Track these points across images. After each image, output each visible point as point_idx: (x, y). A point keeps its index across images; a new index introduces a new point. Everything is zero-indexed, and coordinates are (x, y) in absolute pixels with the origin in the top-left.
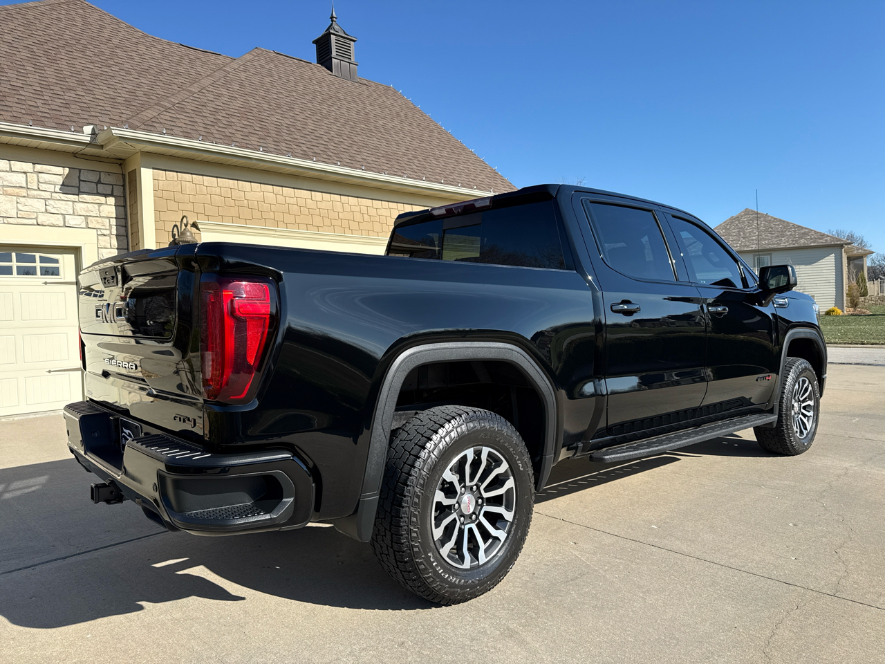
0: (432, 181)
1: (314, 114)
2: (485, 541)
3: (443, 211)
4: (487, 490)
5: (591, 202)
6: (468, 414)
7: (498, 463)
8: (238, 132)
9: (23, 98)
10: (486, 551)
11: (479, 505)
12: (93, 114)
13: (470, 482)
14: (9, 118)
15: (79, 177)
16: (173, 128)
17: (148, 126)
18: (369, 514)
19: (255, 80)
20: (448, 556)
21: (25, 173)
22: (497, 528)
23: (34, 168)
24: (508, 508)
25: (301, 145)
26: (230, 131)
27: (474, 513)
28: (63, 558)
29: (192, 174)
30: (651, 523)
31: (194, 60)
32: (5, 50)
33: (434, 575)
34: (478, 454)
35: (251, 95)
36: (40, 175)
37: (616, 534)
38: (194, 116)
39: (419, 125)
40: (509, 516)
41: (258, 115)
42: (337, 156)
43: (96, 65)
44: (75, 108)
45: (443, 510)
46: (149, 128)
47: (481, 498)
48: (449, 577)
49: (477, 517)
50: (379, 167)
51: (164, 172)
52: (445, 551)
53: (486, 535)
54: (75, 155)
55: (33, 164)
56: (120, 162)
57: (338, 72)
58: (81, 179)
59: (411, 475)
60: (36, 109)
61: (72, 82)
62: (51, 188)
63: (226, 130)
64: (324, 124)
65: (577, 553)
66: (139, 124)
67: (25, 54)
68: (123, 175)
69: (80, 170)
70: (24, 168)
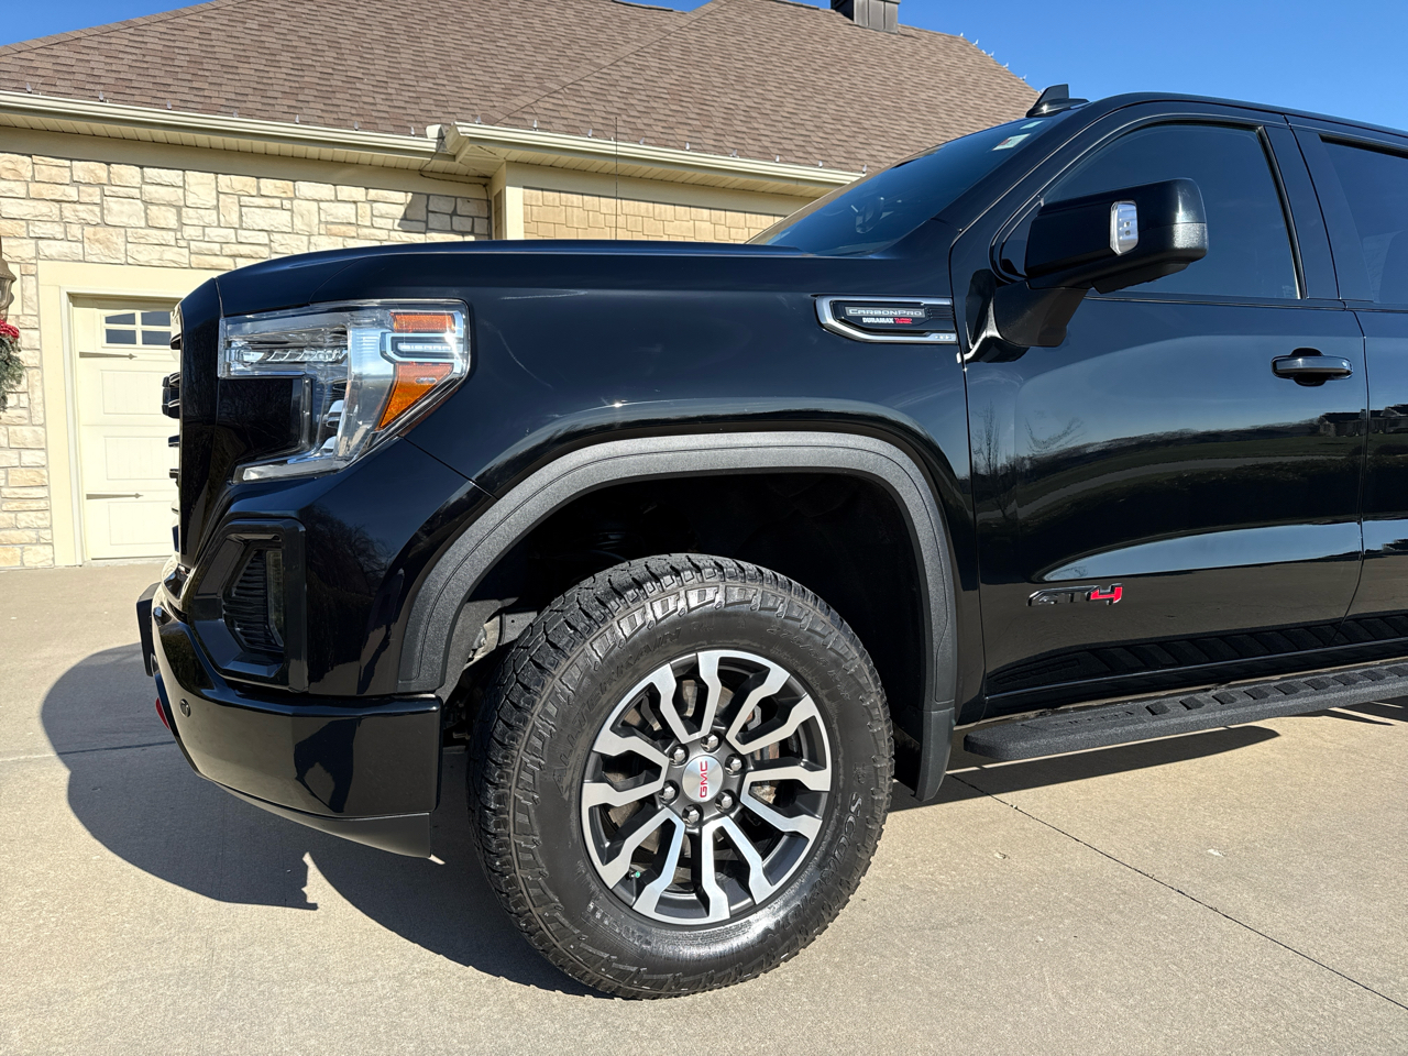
1: (801, 87)
8: (659, 123)
9: (358, 93)
12: (450, 110)
14: (331, 122)
15: (427, 207)
16: (552, 120)
17: (515, 119)
19: (711, 42)
21: (355, 202)
23: (367, 195)
25: (763, 138)
26: (646, 121)
29: (582, 194)
31: (627, 22)
32: (354, 29)
35: (697, 65)
36: (375, 205)
38: (594, 101)
41: (699, 96)
42: (824, 152)
43: (475, 40)
44: (427, 103)
46: (516, 122)
51: (540, 192)
54: (422, 173)
55: (367, 188)
56: (484, 181)
57: (863, 18)
58: (430, 209)
60: (371, 107)
61: (434, 67)
62: (388, 223)
63: (639, 121)
64: (813, 103)
66: (500, 116)
67: (379, 32)
68: (488, 201)
69: (428, 196)
70: (354, 195)
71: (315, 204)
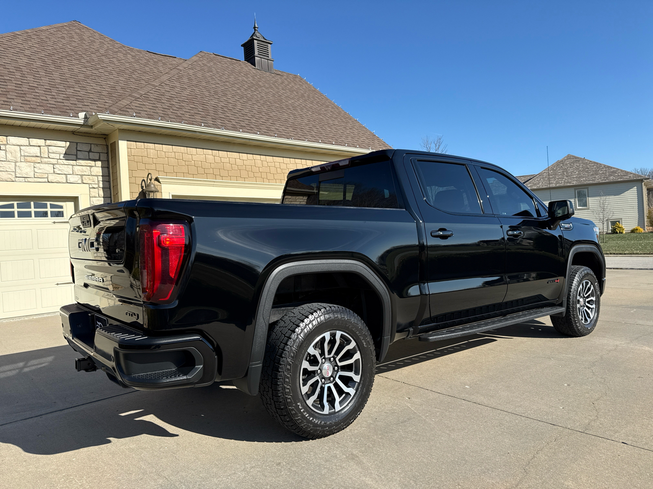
0: (326, 143)
1: (242, 97)
2: (340, 395)
3: (319, 169)
4: (341, 360)
5: (418, 161)
6: (326, 309)
7: (349, 342)
8: (187, 113)
9: (38, 94)
10: (341, 403)
11: (336, 371)
12: (86, 104)
13: (328, 355)
14: (28, 109)
15: (76, 148)
16: (140, 112)
17: (123, 111)
18: (256, 376)
19: (199, 75)
20: (313, 405)
21: (39, 146)
22: (348, 387)
23: (45, 143)
24: (357, 373)
25: (232, 121)
26: (181, 112)
27: (332, 376)
28: (60, 410)
29: (154, 144)
30: (465, 385)
31: (157, 62)
32: (26, 61)
33: (302, 418)
34: (333, 336)
35: (196, 86)
36: (50, 147)
37: (439, 392)
38: (156, 103)
39: (318, 102)
40: (357, 378)
41: (201, 100)
42: (258, 127)
43: (88, 69)
44: (73, 100)
45: (308, 374)
46: (124, 113)
47: (337, 366)
48: (313, 419)
49: (334, 379)
50: (288, 134)
51: (135, 143)
52: (310, 402)
53: (340, 392)
54: (73, 133)
55: (45, 140)
56: (104, 136)
57: (259, 66)
58: (78, 149)
59: (285, 350)
60: (46, 102)
61: (71, 82)
62: (57, 156)
63: (178, 112)
64: (248, 105)
65: (409, 405)
66: (116, 110)
67: (39, 63)
68: (107, 146)
69: (77, 143)
70: (39, 143)
71: (18, 147)
